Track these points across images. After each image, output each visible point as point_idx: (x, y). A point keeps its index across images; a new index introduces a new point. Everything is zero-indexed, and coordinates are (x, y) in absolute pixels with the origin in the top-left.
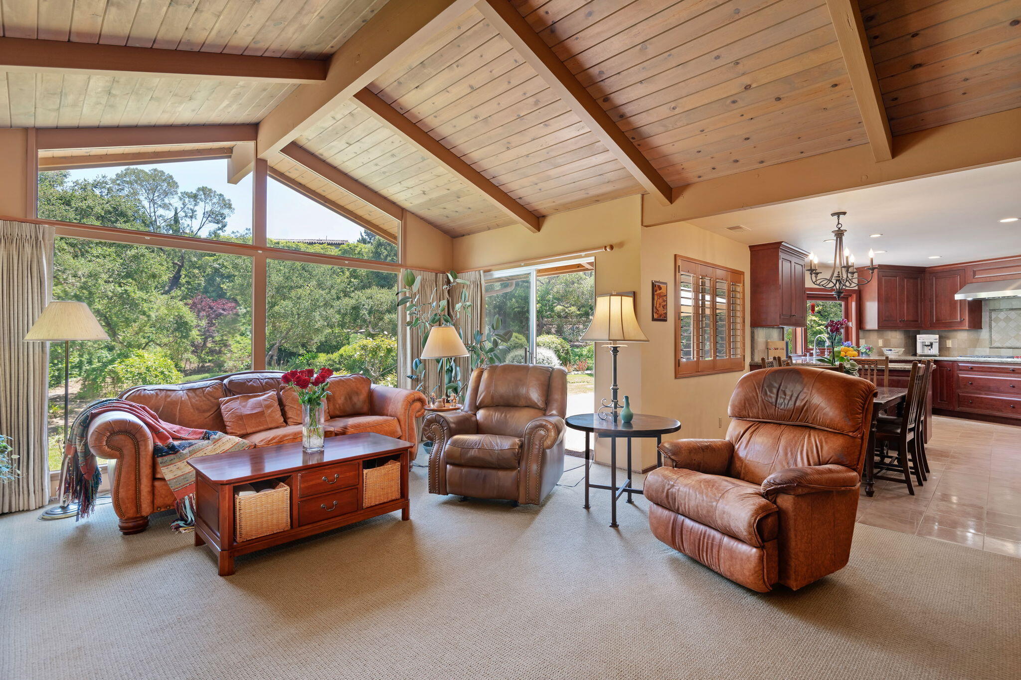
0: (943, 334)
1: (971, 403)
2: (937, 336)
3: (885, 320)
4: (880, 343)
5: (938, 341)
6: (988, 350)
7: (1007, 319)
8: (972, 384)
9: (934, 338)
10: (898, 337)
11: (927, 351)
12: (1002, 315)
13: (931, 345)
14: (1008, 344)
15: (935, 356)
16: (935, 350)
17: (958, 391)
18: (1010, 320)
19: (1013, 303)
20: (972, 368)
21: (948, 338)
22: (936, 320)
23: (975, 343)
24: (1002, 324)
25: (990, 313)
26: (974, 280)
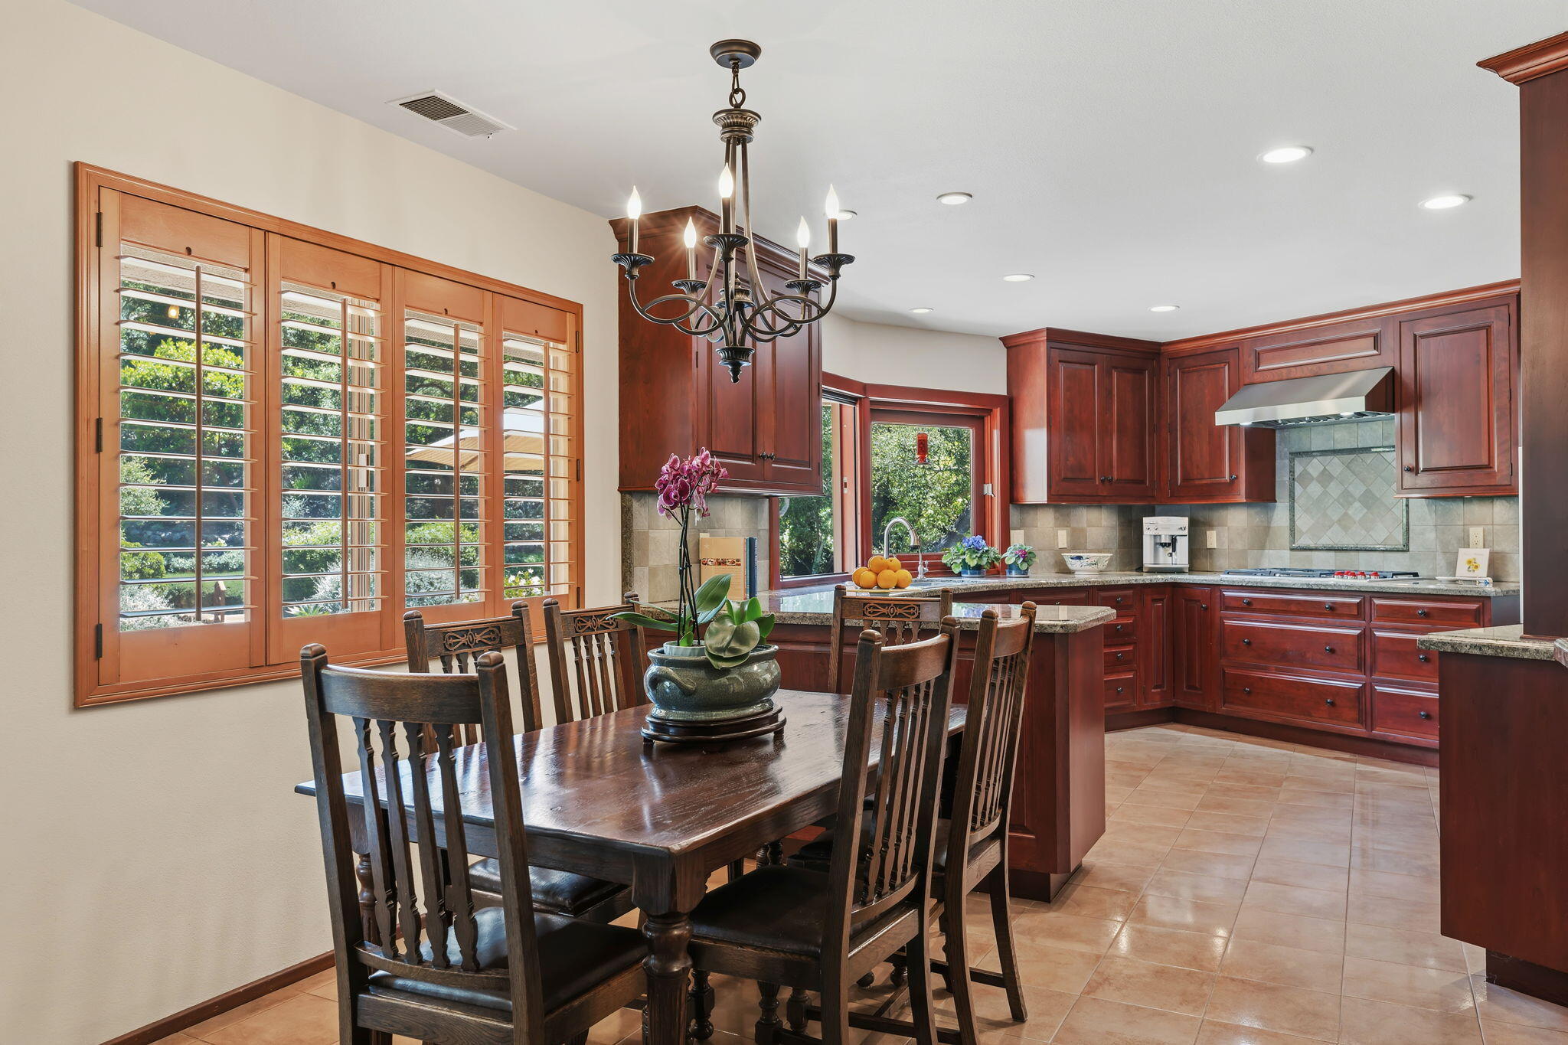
0: (1201, 515)
1: (1249, 693)
2: (1184, 521)
3: (1065, 479)
4: (1062, 538)
5: (1186, 532)
6: (1287, 553)
7: (1326, 477)
8: (1249, 643)
9: (1175, 525)
10: (1104, 523)
11: (1165, 560)
12: (1315, 466)
13: (1174, 540)
14: (1325, 541)
15: (1180, 571)
16: (1181, 558)
17: (1223, 662)
18: (1331, 477)
19: (1336, 436)
20: (1249, 604)
21: (1210, 525)
22: (1184, 480)
23: (1262, 539)
24: (1315, 489)
25: (1292, 461)
26: (1257, 377)
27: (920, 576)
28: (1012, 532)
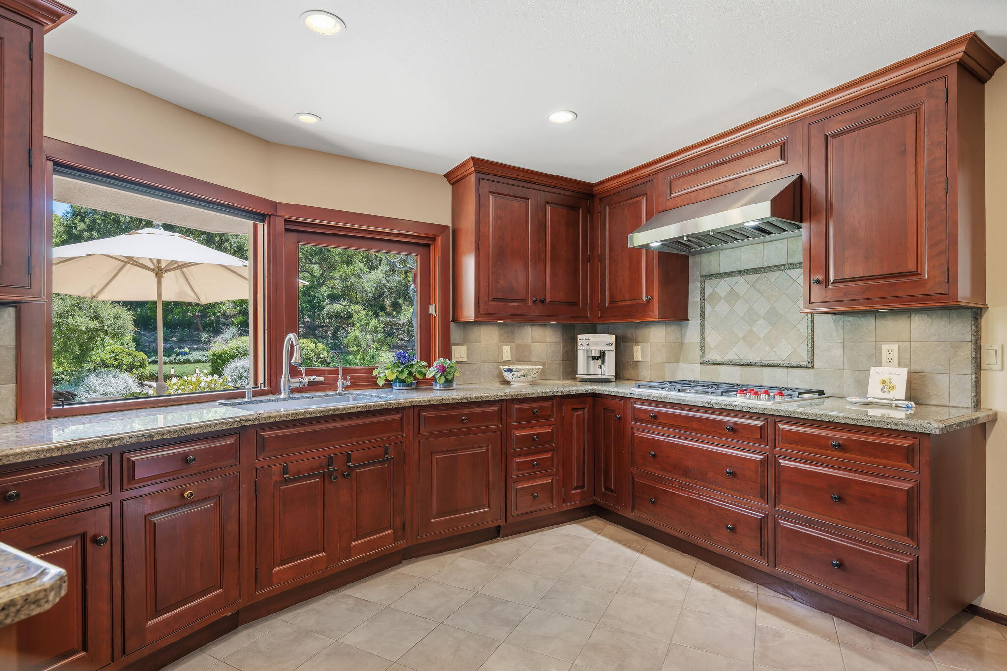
0: (629, 333)
1: (654, 503)
2: (612, 338)
3: (495, 299)
4: (507, 352)
5: (613, 347)
6: (698, 366)
7: (733, 295)
8: (654, 456)
9: (603, 341)
10: (548, 339)
11: (595, 371)
12: (722, 287)
13: (602, 356)
14: (731, 356)
15: (607, 381)
16: (609, 369)
17: (633, 469)
18: (737, 296)
19: (743, 257)
20: (655, 417)
21: (636, 342)
22: (611, 302)
23: (677, 353)
24: (722, 308)
25: (703, 283)
26: (670, 204)
27: (340, 390)
28: (453, 347)
